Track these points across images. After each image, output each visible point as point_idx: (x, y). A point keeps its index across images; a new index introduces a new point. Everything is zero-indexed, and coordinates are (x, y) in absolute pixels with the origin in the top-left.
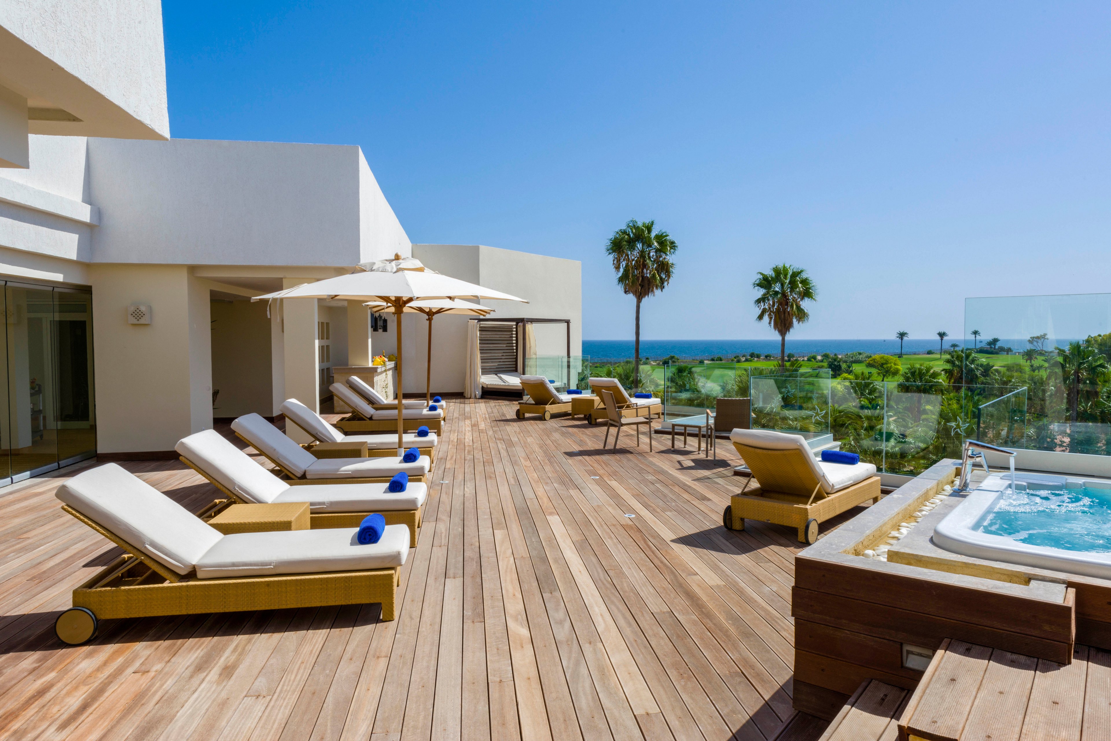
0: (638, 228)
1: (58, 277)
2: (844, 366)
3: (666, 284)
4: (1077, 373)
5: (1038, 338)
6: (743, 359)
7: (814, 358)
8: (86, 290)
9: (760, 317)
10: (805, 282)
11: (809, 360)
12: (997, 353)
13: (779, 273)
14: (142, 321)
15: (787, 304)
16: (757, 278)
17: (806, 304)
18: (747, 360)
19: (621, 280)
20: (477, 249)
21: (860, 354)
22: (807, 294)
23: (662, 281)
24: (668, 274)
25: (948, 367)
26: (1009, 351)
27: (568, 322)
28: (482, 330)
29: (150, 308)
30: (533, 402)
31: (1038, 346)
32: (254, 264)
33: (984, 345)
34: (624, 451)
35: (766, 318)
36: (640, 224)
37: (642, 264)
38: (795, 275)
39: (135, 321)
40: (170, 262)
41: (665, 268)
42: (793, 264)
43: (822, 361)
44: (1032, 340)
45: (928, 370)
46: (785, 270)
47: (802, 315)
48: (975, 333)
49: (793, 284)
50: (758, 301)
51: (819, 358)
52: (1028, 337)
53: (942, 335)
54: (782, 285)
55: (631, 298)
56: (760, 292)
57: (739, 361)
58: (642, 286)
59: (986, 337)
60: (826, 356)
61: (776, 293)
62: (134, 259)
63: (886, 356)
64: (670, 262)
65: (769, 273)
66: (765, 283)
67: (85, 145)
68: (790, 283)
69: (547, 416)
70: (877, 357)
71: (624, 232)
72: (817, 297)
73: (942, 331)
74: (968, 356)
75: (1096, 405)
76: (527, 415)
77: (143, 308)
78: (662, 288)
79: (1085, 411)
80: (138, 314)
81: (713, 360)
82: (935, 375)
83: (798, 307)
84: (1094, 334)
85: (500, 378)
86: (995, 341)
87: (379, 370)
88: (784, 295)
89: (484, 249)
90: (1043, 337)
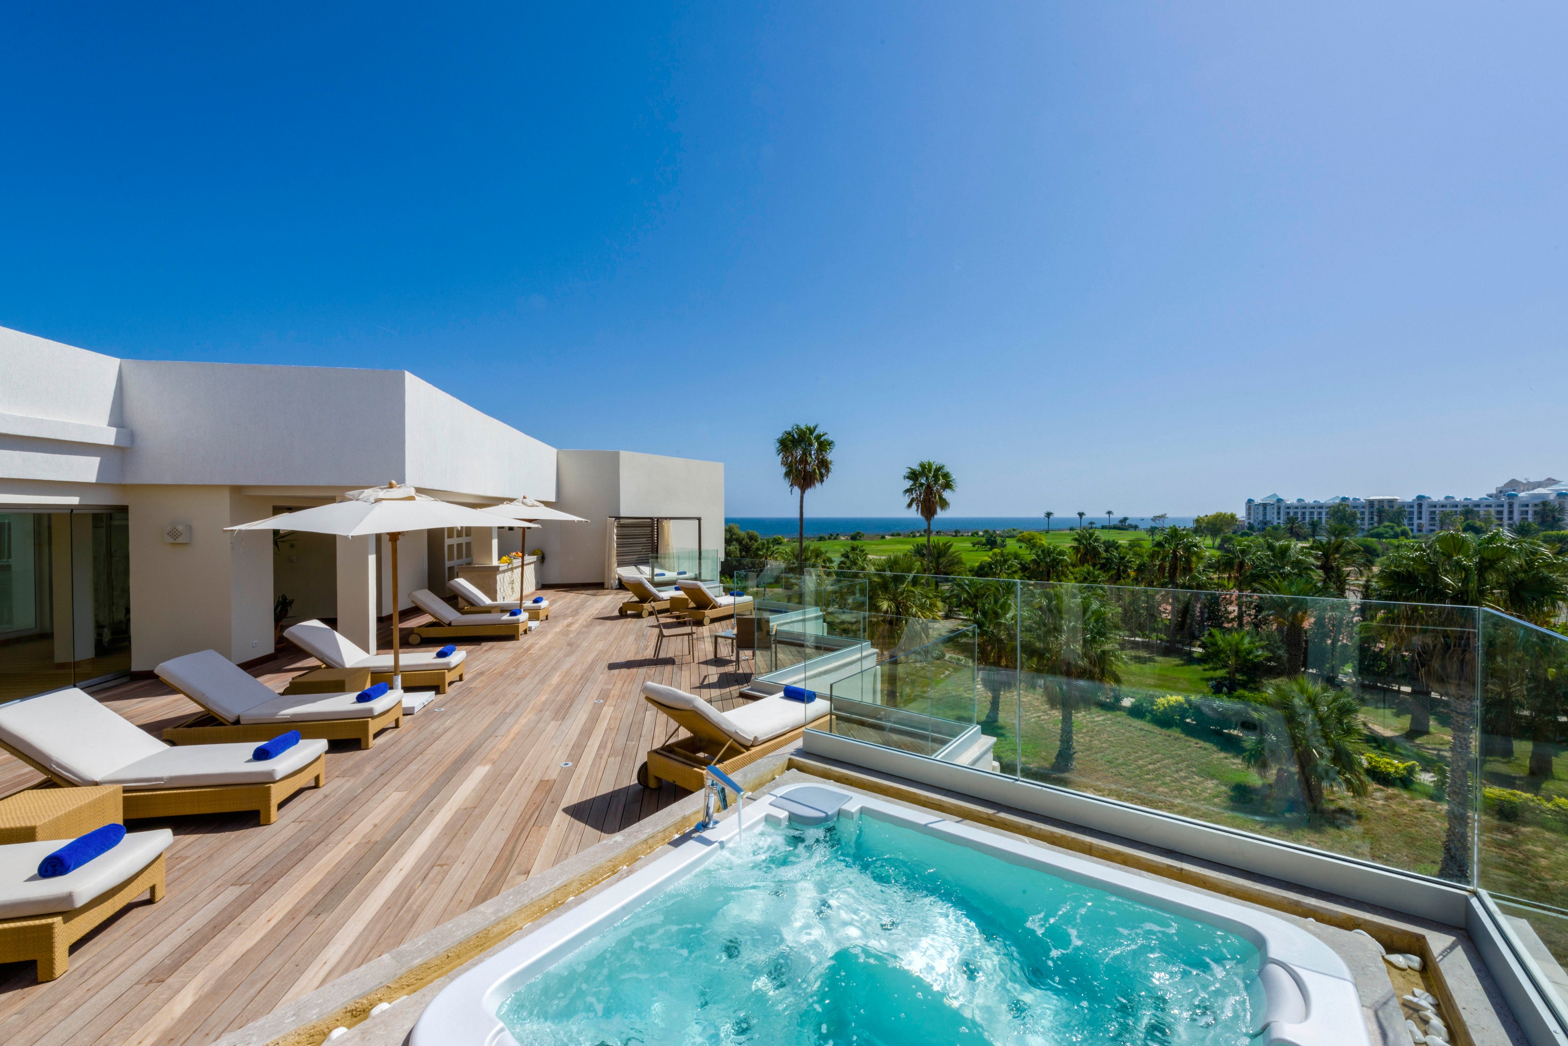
0: (801, 430)
1: (74, 500)
2: (999, 540)
3: (825, 478)
4: (1175, 552)
5: (1159, 517)
6: (918, 534)
7: (977, 533)
8: (123, 510)
9: (910, 505)
10: (946, 476)
11: (972, 535)
12: (1127, 529)
13: (925, 469)
14: (179, 540)
15: (931, 494)
16: (905, 472)
17: (947, 494)
18: (921, 535)
19: (787, 474)
20: (618, 453)
21: (1014, 530)
22: (948, 485)
23: (822, 475)
24: (828, 470)
25: (1075, 544)
26: (1136, 527)
27: (699, 519)
28: (620, 526)
29: (190, 528)
30: (636, 599)
31: (1158, 524)
32: (295, 484)
33: (1116, 523)
34: (670, 661)
35: (914, 506)
36: (803, 427)
37: (804, 461)
38: (938, 469)
39: (172, 541)
40: (207, 483)
41: (824, 465)
42: (936, 460)
43: (983, 536)
44: (1154, 519)
45: (1055, 548)
46: (930, 465)
47: (944, 504)
48: (1109, 513)
49: (936, 477)
50: (907, 491)
51: (981, 533)
52: (1152, 516)
53: (1081, 515)
54: (927, 479)
55: (797, 490)
56: (908, 484)
57: (914, 536)
58: (804, 479)
59: (1118, 515)
60: (986, 532)
61: (922, 485)
62: (169, 481)
63: (1033, 533)
64: (829, 459)
65: (918, 468)
66: (913, 476)
67: (117, 369)
68: (933, 476)
69: (645, 613)
70: (1025, 533)
71: (789, 433)
72: (956, 489)
73: (1081, 511)
74: (1091, 535)
75: (1193, 578)
76: (629, 612)
77: (180, 528)
78: (822, 481)
79: (1184, 584)
80: (174, 534)
81: (893, 535)
82: (1062, 553)
83: (940, 497)
84: (1202, 515)
85: (639, 569)
86: (1125, 519)
87: (501, 569)
88: (929, 487)
89: (624, 455)
90: (1163, 517)
